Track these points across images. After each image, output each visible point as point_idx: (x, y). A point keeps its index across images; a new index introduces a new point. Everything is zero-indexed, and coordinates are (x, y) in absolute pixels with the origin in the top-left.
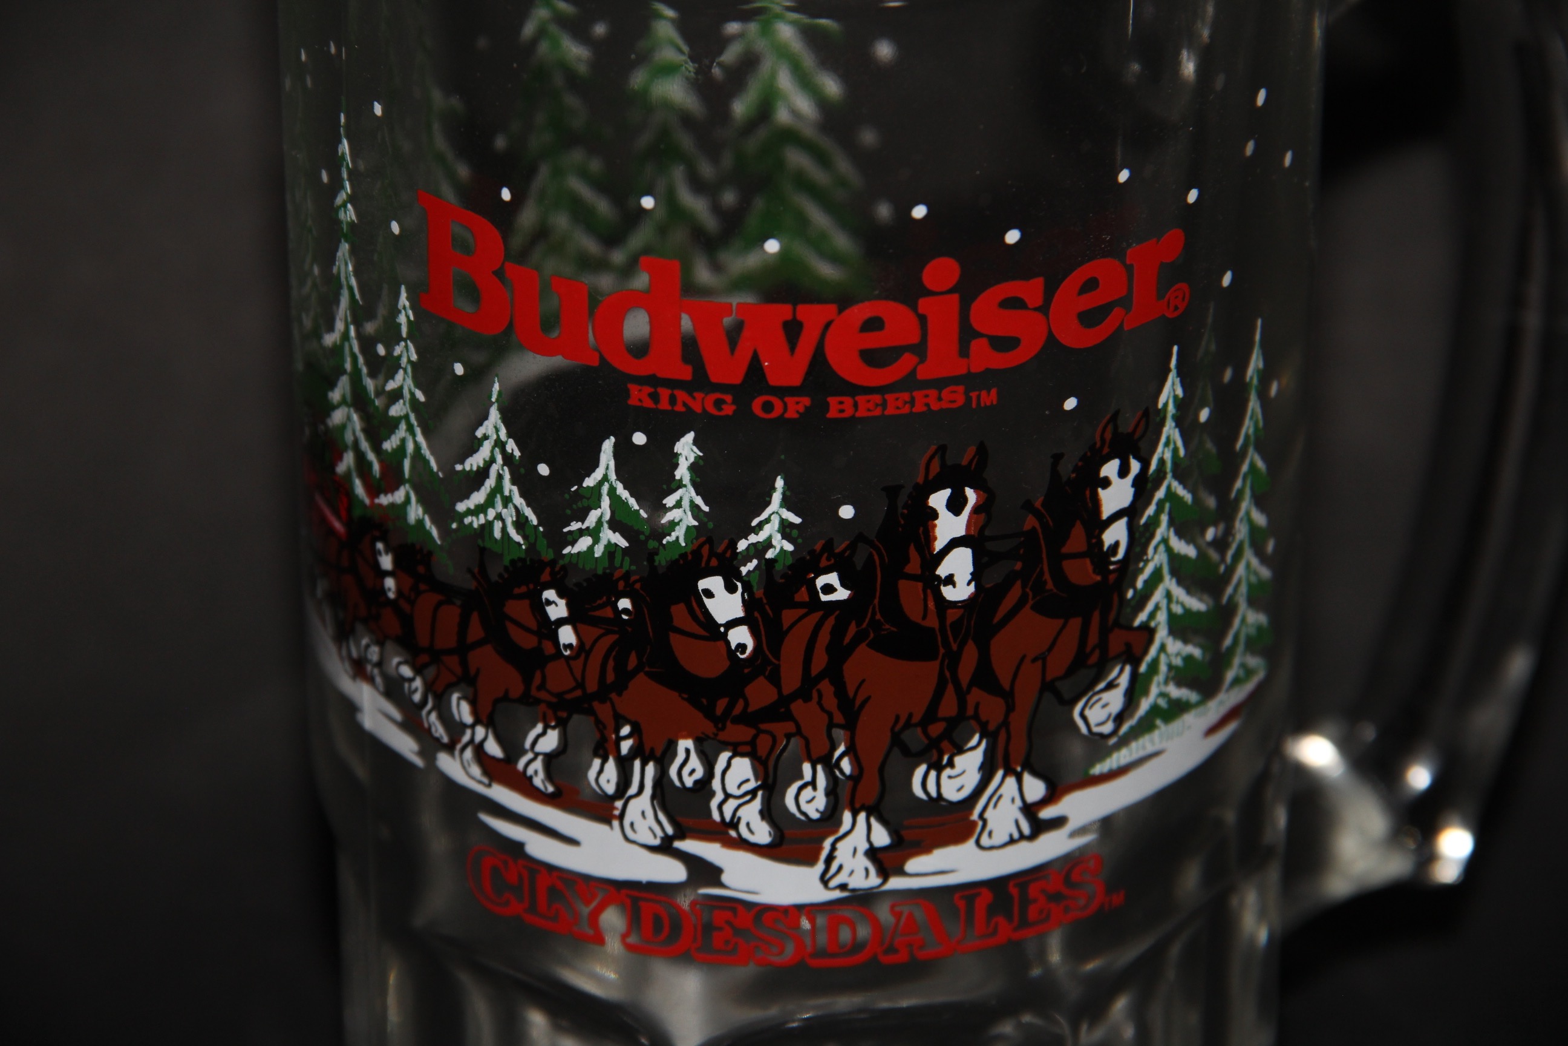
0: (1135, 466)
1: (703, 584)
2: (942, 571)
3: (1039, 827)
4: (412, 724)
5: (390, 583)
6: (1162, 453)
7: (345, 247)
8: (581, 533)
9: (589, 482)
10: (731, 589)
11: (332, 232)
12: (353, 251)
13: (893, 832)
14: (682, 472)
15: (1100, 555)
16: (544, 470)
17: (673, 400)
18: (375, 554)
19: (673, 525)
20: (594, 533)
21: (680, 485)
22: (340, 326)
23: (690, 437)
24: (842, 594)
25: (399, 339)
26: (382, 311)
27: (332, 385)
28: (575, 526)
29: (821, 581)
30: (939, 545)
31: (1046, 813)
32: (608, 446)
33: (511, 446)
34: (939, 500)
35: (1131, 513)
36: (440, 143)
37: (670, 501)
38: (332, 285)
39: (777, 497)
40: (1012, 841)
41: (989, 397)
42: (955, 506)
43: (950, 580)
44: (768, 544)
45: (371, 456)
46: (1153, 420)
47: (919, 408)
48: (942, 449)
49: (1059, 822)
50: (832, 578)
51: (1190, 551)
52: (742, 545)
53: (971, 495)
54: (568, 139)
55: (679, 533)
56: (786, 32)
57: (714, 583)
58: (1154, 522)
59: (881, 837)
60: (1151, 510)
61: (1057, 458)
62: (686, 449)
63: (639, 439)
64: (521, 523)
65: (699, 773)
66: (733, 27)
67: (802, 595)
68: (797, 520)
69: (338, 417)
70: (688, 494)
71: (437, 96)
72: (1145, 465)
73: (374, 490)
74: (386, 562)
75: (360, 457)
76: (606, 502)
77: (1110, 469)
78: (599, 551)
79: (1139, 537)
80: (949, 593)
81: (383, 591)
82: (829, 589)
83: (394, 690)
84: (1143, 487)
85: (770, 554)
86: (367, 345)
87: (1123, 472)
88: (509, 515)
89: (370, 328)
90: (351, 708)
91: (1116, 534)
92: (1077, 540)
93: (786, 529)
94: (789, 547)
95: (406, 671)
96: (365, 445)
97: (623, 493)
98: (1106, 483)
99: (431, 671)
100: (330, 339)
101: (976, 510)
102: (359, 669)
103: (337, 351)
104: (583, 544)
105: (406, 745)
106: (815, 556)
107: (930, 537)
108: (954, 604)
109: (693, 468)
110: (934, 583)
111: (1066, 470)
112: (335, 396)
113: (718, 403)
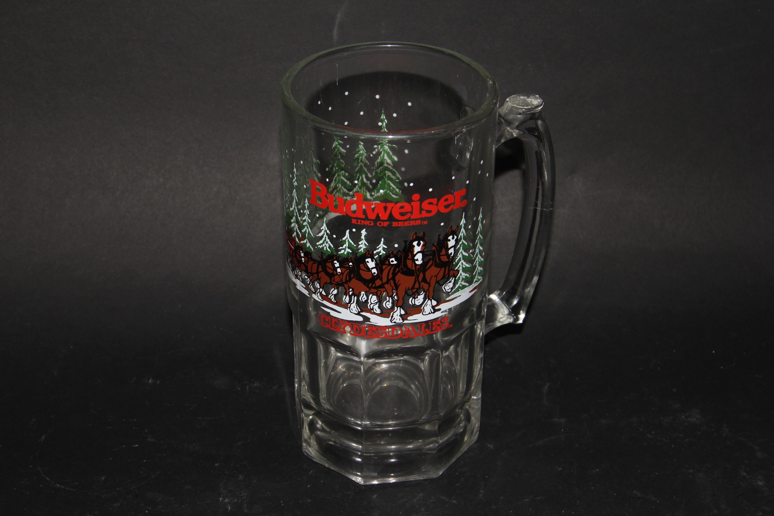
0: (455, 237)
1: (367, 260)
2: (416, 258)
3: (435, 311)
4: (307, 288)
5: (303, 259)
6: (461, 234)
7: (295, 190)
8: (342, 249)
9: (344, 239)
10: (372, 261)
11: (292, 187)
12: (296, 191)
13: (405, 311)
14: (363, 237)
15: (448, 255)
16: (334, 236)
17: (361, 222)
18: (300, 253)
19: (361, 248)
20: (345, 249)
21: (362, 240)
22: (293, 206)
23: (364, 230)
24: (395, 262)
25: (305, 209)
26: (302, 203)
27: (292, 219)
28: (341, 248)
29: (391, 260)
30: (415, 253)
31: (437, 308)
32: (348, 231)
33: (328, 231)
34: (415, 243)
35: (454, 246)
36: (315, 169)
37: (360, 243)
38: (292, 198)
39: (382, 242)
40: (430, 313)
41: (426, 223)
42: (419, 244)
43: (417, 260)
44: (380, 252)
45: (299, 233)
46: (459, 228)
47: (411, 225)
48: (416, 233)
49: (439, 310)
50: (393, 259)
51: (467, 255)
52: (375, 252)
53: (422, 242)
55: (362, 250)
56: (386, 147)
57: (369, 260)
58: (459, 248)
59: (403, 312)
60: (459, 246)
61: (439, 235)
62: (364, 232)
63: (354, 230)
64: (330, 247)
65: (366, 299)
66: (375, 146)
67: (387, 262)
68: (386, 247)
69: (293, 225)
70: (364, 241)
71: (314, 160)
72: (458, 237)
73: (300, 240)
74: (302, 255)
75: (297, 233)
76: (347, 243)
77: (450, 238)
78: (346, 253)
79: (456, 252)
80: (417, 262)
81: (302, 261)
82: (392, 261)
83: (303, 281)
84: (457, 241)
85: (380, 254)
86: (299, 210)
87: (453, 238)
88: (327, 245)
89: (299, 207)
90: (295, 285)
91: (451, 251)
92: (443, 252)
93: (384, 249)
94: (384, 253)
95: (306, 277)
96: (298, 231)
98: (449, 240)
99: (311, 277)
100: (291, 209)
101: (423, 246)
102: (297, 277)
103: (293, 211)
104: (342, 251)
105: (306, 292)
106: (390, 255)
107: (413, 251)
108: (418, 265)
109: (365, 236)
110: (414, 260)
111: (441, 237)
112: (292, 221)
113: (370, 223)
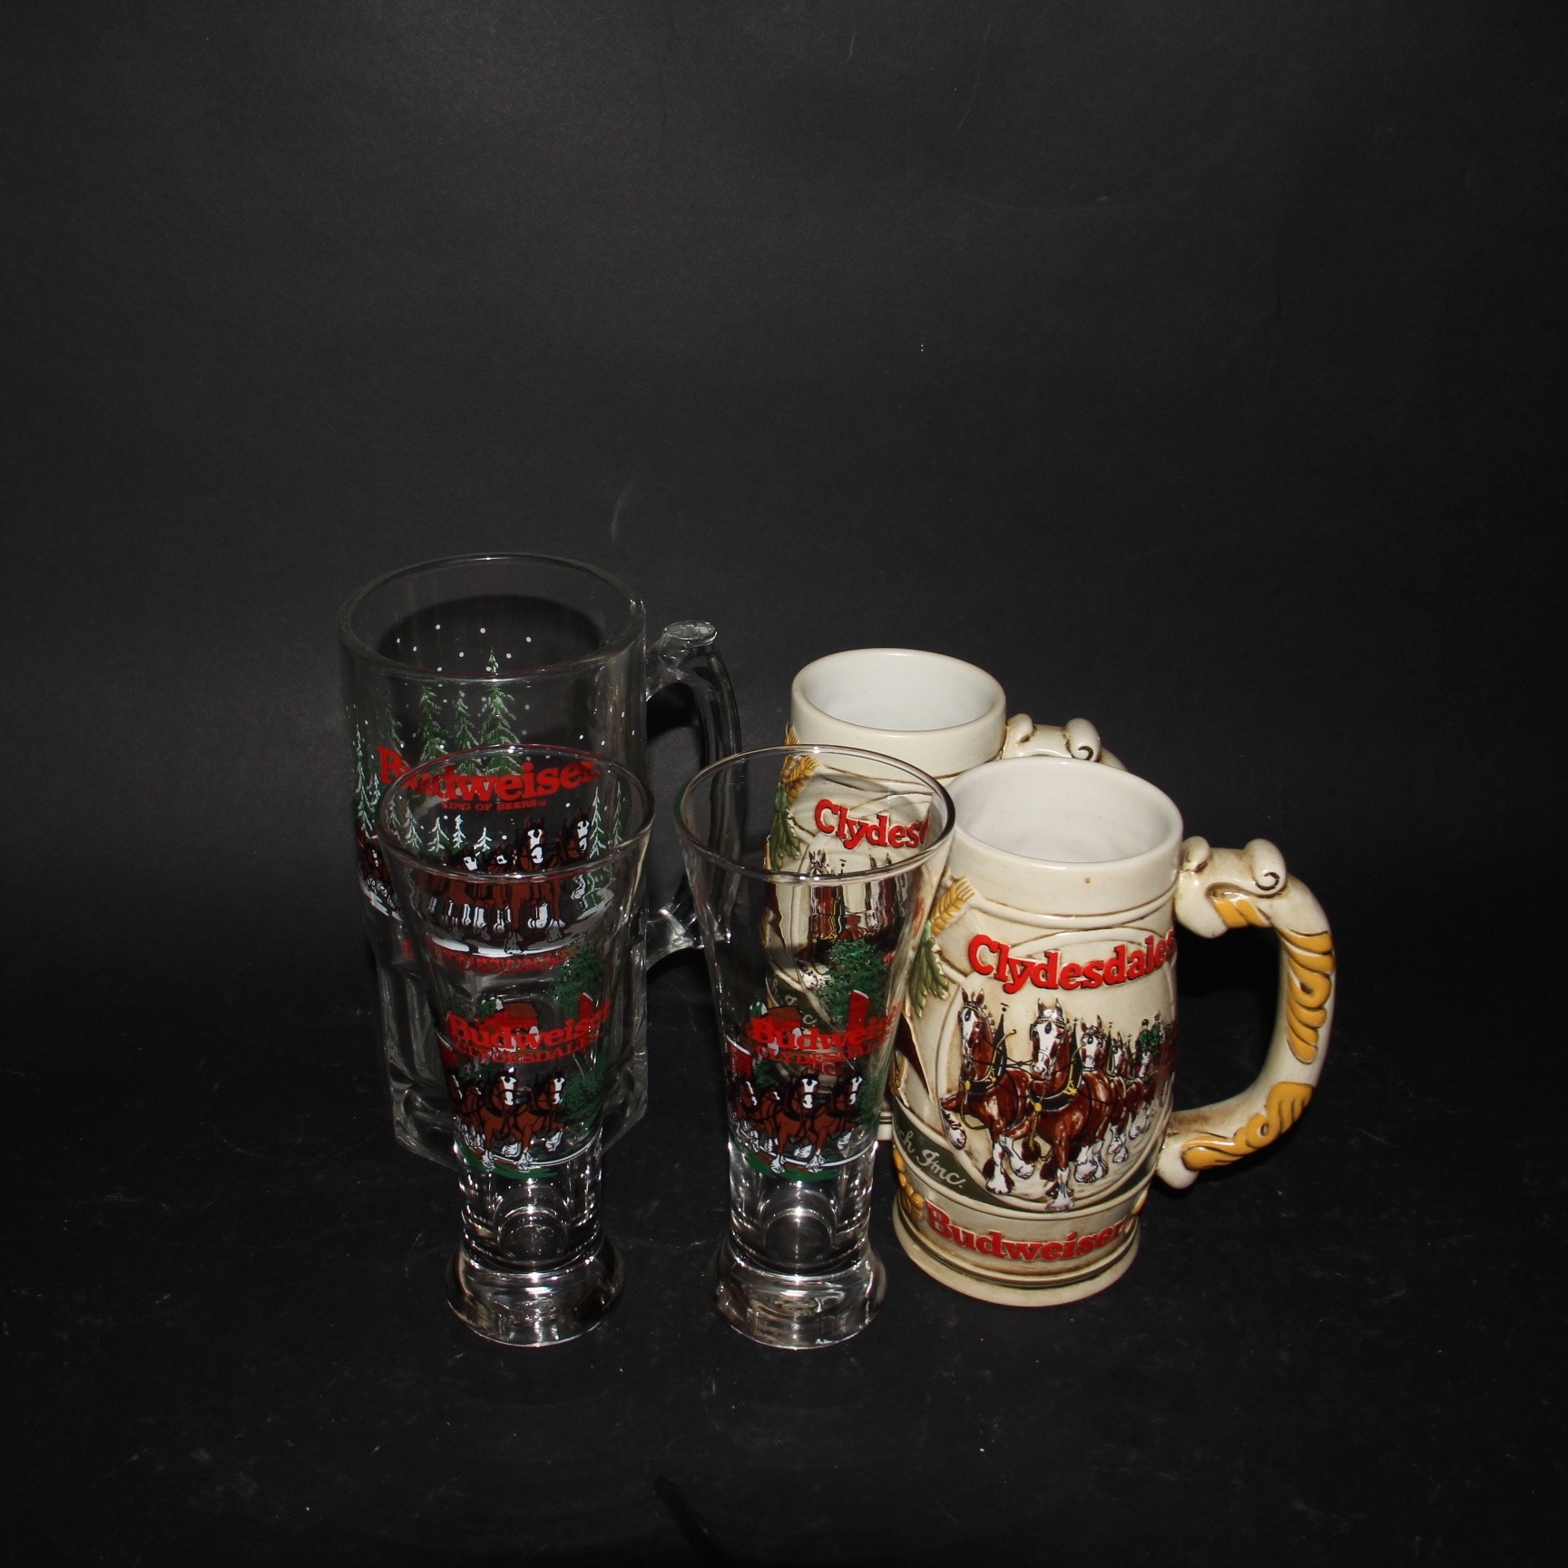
0: (588, 824)
1: (465, 859)
2: (533, 854)
3: (564, 936)
4: (385, 904)
5: (376, 862)
6: (595, 819)
7: (360, 763)
8: (433, 845)
9: (433, 830)
10: (473, 861)
11: (356, 759)
12: (362, 765)
13: (524, 938)
14: (458, 827)
15: (579, 849)
16: (422, 827)
17: (453, 806)
18: (372, 853)
19: (456, 842)
20: (435, 845)
21: (457, 831)
22: (360, 786)
23: (459, 816)
24: (504, 862)
25: (375, 789)
26: (371, 782)
27: (359, 805)
28: (431, 843)
29: (498, 858)
30: (532, 847)
31: (566, 931)
32: (438, 820)
33: (414, 820)
34: (531, 833)
35: (587, 836)
36: (394, 735)
37: (455, 835)
38: (357, 774)
39: (484, 833)
40: (557, 940)
41: (544, 803)
42: (536, 835)
43: (535, 857)
44: (482, 847)
45: (370, 825)
46: (591, 810)
47: (523, 806)
48: (531, 819)
49: (570, 934)
50: (501, 857)
51: (604, 847)
52: (476, 847)
53: (540, 831)
54: (436, 735)
55: (458, 845)
56: (499, 700)
57: (468, 859)
58: (594, 838)
59: (520, 939)
60: (593, 835)
61: (565, 821)
62: (458, 820)
63: (446, 817)
64: (418, 842)
65: (470, 921)
66: (484, 699)
67: (493, 862)
68: (490, 840)
69: (360, 814)
70: (460, 833)
71: (393, 722)
72: (590, 823)
73: (371, 835)
74: (375, 856)
75: (367, 825)
76: (438, 836)
77: (580, 824)
78: (437, 850)
79: (590, 843)
80: (535, 861)
81: (375, 864)
82: (501, 860)
83: (379, 894)
84: (590, 829)
85: (483, 850)
86: (367, 792)
87: (584, 825)
88: (415, 840)
89: (368, 788)
90: (369, 900)
91: (583, 843)
92: (572, 844)
93: (487, 842)
94: (489, 848)
95: (382, 888)
96: (368, 822)
97: (442, 832)
98: (580, 828)
99: (389, 888)
100: (357, 791)
101: (542, 836)
102: (370, 887)
103: (359, 794)
104: (433, 848)
105: (383, 910)
106: (496, 850)
107: (529, 845)
108: (537, 864)
109: (460, 825)
110: (531, 858)
111: (568, 824)
112: (360, 807)
113: (466, 807)
